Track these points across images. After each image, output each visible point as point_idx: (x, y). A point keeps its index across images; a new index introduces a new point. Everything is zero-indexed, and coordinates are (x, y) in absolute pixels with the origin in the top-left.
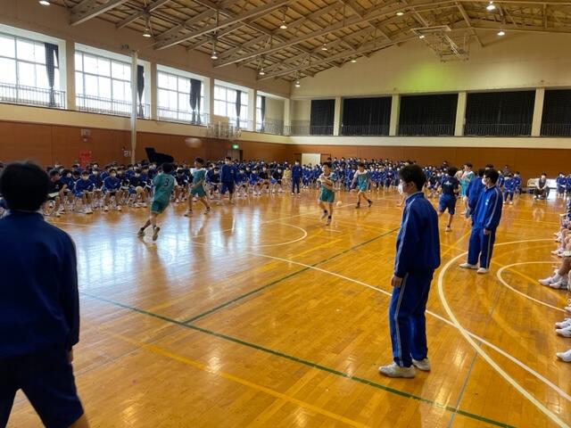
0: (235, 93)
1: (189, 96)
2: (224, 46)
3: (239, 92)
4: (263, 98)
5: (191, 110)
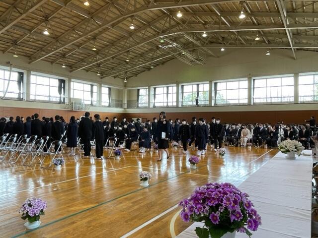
0: (90, 86)
1: (57, 88)
2: (74, 61)
3: (92, 86)
4: (110, 89)
5: (59, 95)
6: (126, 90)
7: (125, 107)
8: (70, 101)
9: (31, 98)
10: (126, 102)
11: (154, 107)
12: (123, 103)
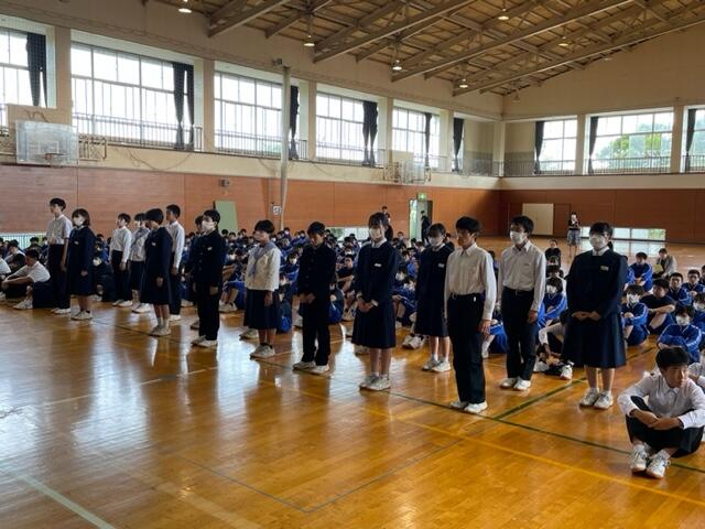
6: (503, 124)
7: (501, 173)
8: (391, 161)
9: (317, 155)
10: (502, 160)
11: (591, 172)
12: (494, 160)
